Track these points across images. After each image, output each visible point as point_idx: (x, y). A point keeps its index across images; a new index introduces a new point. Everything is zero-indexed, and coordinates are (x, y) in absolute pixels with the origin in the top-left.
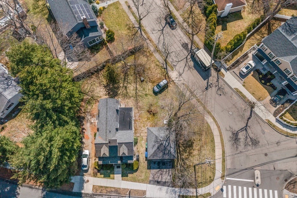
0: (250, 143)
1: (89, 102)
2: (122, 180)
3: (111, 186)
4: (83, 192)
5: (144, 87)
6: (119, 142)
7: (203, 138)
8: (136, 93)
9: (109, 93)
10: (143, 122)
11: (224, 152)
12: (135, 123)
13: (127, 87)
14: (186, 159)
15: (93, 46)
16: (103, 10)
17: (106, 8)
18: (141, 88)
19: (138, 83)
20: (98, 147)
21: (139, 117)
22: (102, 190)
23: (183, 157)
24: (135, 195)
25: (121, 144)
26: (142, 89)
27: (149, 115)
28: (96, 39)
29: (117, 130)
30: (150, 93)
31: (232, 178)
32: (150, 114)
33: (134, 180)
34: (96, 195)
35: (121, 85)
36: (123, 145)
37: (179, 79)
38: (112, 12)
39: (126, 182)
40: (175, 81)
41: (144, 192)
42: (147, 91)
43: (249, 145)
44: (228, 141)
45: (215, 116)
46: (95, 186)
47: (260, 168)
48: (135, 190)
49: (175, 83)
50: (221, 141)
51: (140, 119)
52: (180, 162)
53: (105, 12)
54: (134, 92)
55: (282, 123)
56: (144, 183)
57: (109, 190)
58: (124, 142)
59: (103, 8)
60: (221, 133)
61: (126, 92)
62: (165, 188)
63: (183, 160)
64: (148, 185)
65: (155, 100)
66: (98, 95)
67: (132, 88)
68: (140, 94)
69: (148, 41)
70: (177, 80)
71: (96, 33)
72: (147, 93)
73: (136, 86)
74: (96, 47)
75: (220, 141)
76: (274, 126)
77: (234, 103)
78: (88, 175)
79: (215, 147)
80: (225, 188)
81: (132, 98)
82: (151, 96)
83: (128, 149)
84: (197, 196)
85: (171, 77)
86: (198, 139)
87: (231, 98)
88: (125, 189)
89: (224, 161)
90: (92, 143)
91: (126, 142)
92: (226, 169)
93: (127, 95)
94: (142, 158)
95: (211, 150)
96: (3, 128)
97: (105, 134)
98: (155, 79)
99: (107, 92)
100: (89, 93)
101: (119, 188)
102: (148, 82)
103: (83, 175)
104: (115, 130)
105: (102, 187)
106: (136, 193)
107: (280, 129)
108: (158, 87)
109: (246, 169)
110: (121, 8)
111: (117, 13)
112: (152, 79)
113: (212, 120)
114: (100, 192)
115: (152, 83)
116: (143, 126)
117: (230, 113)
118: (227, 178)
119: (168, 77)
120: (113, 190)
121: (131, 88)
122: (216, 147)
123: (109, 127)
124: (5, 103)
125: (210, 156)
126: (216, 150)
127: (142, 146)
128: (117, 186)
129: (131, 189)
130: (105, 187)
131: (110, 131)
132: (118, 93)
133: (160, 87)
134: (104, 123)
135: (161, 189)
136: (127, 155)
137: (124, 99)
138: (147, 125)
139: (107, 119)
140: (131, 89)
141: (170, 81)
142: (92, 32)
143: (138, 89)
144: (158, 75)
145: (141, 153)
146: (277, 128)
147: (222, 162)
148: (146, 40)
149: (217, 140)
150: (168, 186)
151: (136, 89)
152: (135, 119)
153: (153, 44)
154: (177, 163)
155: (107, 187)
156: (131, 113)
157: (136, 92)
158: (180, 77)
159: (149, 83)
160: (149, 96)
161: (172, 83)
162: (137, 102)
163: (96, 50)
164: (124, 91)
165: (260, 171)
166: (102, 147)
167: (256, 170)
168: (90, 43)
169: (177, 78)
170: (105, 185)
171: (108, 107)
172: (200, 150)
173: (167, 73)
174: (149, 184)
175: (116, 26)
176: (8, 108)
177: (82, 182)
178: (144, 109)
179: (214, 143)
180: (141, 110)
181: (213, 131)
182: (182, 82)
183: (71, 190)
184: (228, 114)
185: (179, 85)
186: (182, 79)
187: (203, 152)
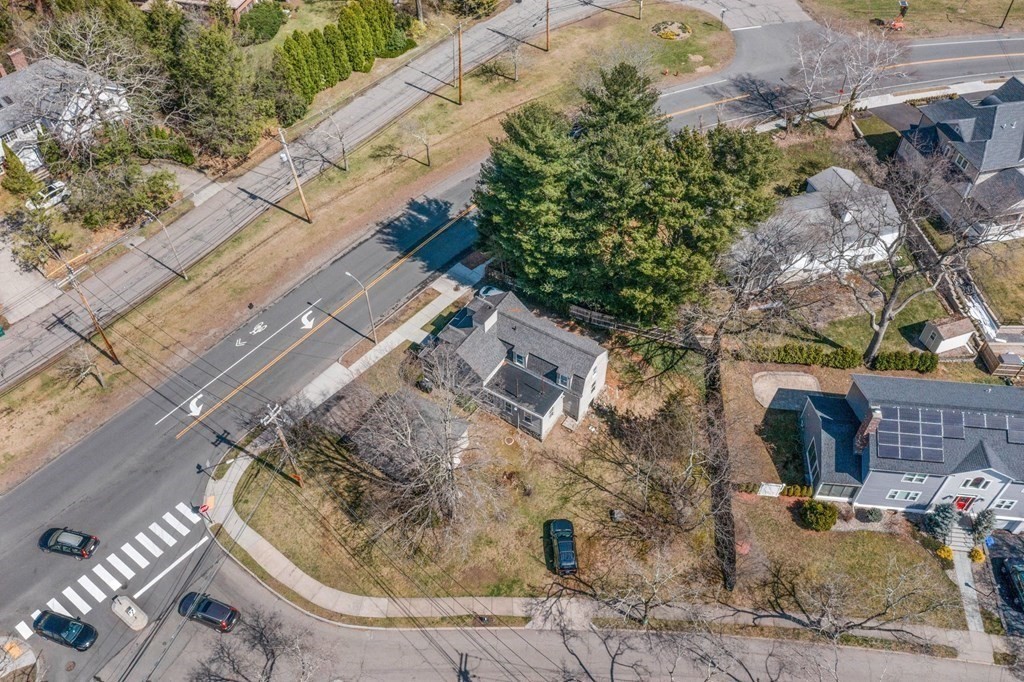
0: (214, 667)
1: (634, 371)
2: (406, 340)
3: (414, 317)
4: (445, 276)
5: (592, 508)
7: (342, 554)
8: (586, 477)
9: (628, 420)
10: (497, 444)
11: (264, 576)
13: (619, 469)
14: (333, 479)
16: (937, 556)
17: (943, 569)
18: (594, 501)
19: (613, 500)
21: (516, 443)
22: (420, 302)
23: (342, 476)
24: (359, 346)
25: (468, 334)
26: (589, 499)
27: (506, 469)
29: (511, 354)
30: (565, 511)
31: (193, 553)
33: (387, 359)
34: (419, 291)
35: (633, 458)
36: (465, 335)
37: (551, 617)
39: (398, 345)
40: (554, 600)
41: (347, 363)
42: (574, 509)
43: (213, 661)
44: (277, 610)
45: (368, 634)
46: (438, 296)
47: (141, 640)
48: (366, 351)
49: (548, 597)
50: (294, 593)
51: (509, 440)
52: (340, 463)
53: (925, 559)
54: (593, 476)
57: (410, 312)
59: (946, 559)
60: (313, 611)
61: (607, 456)
62: (318, 401)
63: (336, 470)
65: (534, 512)
66: (638, 396)
67: (608, 477)
68: (579, 487)
69: (747, 619)
70: (554, 610)
71: (833, 461)
72: (569, 505)
73: (606, 490)
75: (297, 590)
78: (466, 293)
79: (296, 565)
80: (195, 518)
81: (578, 460)
82: (554, 510)
84: (241, 449)
85: (573, 600)
86: (349, 539)
88: (385, 337)
89: (249, 563)
92: (227, 555)
93: (596, 456)
95: (298, 550)
97: (516, 317)
98: (597, 551)
99: (636, 418)
100: (657, 383)
101: (396, 328)
102: (602, 526)
103: (474, 287)
105: (426, 304)
106: (359, 351)
110: (931, 618)
112: (603, 542)
113: (364, 613)
114: (417, 298)
115: (590, 535)
118: (206, 539)
119: (580, 592)
120: (403, 318)
121: (612, 478)
122: (292, 566)
123: (526, 332)
128: (404, 327)
129: (376, 345)
131: (515, 329)
132: (615, 438)
134: (541, 329)
135: (324, 395)
137: (589, 441)
138: (482, 450)
140: (607, 475)
141: (565, 588)
142: (836, 450)
143: (597, 491)
144: (606, 570)
147: (246, 554)
148: (751, 617)
149: (305, 584)
150: (314, 411)
151: (598, 486)
152: (517, 435)
153: (725, 625)
154: (344, 457)
155: (417, 312)
157: (591, 481)
158: (558, 628)
159: (597, 528)
160: (556, 503)
161: (555, 590)
162: (561, 465)
163: (787, 463)
164: (612, 455)
165: (135, 632)
167: (149, 624)
169: (561, 613)
170: (423, 310)
172: (323, 522)
173: (594, 596)
177: (463, 281)
178: (529, 468)
179: (305, 571)
180: (531, 459)
181: (335, 592)
182: (538, 621)
183: (464, 261)
184: (340, 675)
185: (534, 601)
186: (548, 626)
187: (310, 527)
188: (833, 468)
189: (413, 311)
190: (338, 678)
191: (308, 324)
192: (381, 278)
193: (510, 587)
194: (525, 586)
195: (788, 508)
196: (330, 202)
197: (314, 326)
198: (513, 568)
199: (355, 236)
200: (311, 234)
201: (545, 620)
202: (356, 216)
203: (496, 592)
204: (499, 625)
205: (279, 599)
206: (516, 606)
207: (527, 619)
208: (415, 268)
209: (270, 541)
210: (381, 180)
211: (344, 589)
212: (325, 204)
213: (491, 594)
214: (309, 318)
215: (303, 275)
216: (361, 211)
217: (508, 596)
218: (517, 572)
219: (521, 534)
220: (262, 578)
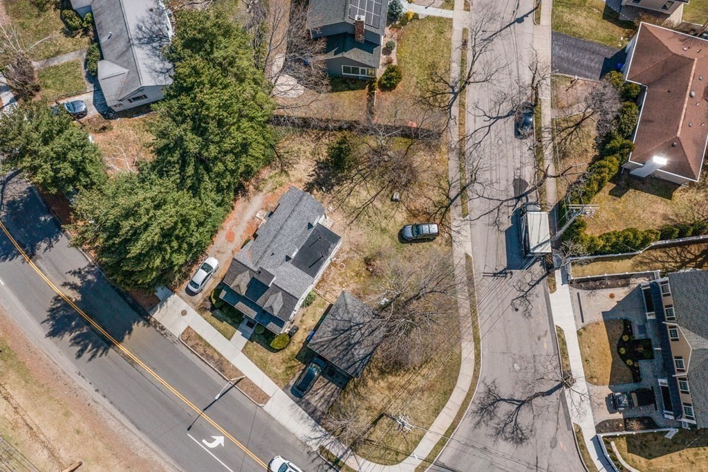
2: (242, 351)
3: (216, 348)
6: (275, 283)
10: (344, 275)
11: (453, 427)
12: (329, 267)
15: (348, 78)
16: (411, 20)
17: (418, 19)
20: (236, 266)
21: (344, 262)
22: (197, 344)
24: (246, 392)
25: (277, 289)
27: (364, 269)
28: (360, 68)
29: (288, 258)
30: (392, 231)
32: (367, 269)
33: (262, 365)
36: (280, 294)
38: (425, 32)
39: (246, 358)
41: (265, 398)
42: (391, 225)
45: (484, 352)
46: (191, 329)
48: (253, 384)
50: (463, 404)
51: (342, 266)
53: (413, 27)
55: (603, 453)
56: (274, 382)
57: (209, 352)
58: (285, 289)
59: (413, 16)
60: (474, 390)
64: (280, 390)
65: (394, 251)
72: (388, 227)
74: (353, 84)
75: (460, 403)
76: (583, 447)
77: (537, 353)
78: (191, 304)
82: (392, 238)
83: (283, 306)
87: (539, 340)
88: (237, 370)
89: (442, 443)
90: (233, 252)
91: (288, 291)
92: (437, 460)
94: (300, 337)
95: (433, 408)
96: (104, 128)
97: (260, 253)
101: (228, 361)
104: (284, 257)
105: (200, 338)
106: (251, 389)
107: (591, 460)
108: (415, 229)
110: (447, 35)
111: (432, 42)
112: (413, 208)
113: (472, 356)
114: (192, 346)
115: (408, 216)
116: (340, 283)
117: (516, 365)
120: (216, 357)
122: (445, 410)
123: (276, 245)
124: (132, 87)
125: (422, 418)
126: (441, 414)
127: (314, 317)
128: (226, 355)
129: (246, 377)
130: (205, 342)
131: (273, 254)
133: (418, 232)
134: (273, 233)
136: (275, 314)
138: (348, 286)
139: (281, 228)
145: (304, 327)
146: (586, 454)
147: (438, 443)
149: (457, 398)
152: (335, 261)
155: (209, 346)
156: (332, 246)
160: (387, 236)
166: (241, 272)
168: (346, 70)
170: (208, 341)
171: (298, 209)
174: (283, 390)
175: (416, 65)
176: (134, 99)
177: (174, 308)
178: (362, 254)
179: (446, 400)
180: (355, 252)
181: (460, 377)
182: (467, 249)
183: (147, 309)
184: (511, 365)
187: (416, 402)
189: (208, 349)
190: (513, 367)
191: (219, 440)
192: (165, 383)
193: (448, 266)
196: (49, 449)
197: (222, 434)
200: (97, 459)
202: (76, 417)
203: (452, 274)
204: (472, 272)
206: (459, 263)
207: (467, 256)
209: (427, 429)
211: (458, 372)
212: (53, 454)
213: (453, 277)
214: (211, 441)
215: (156, 457)
216: (67, 414)
217: (453, 267)
219: (410, 259)
220: (454, 429)
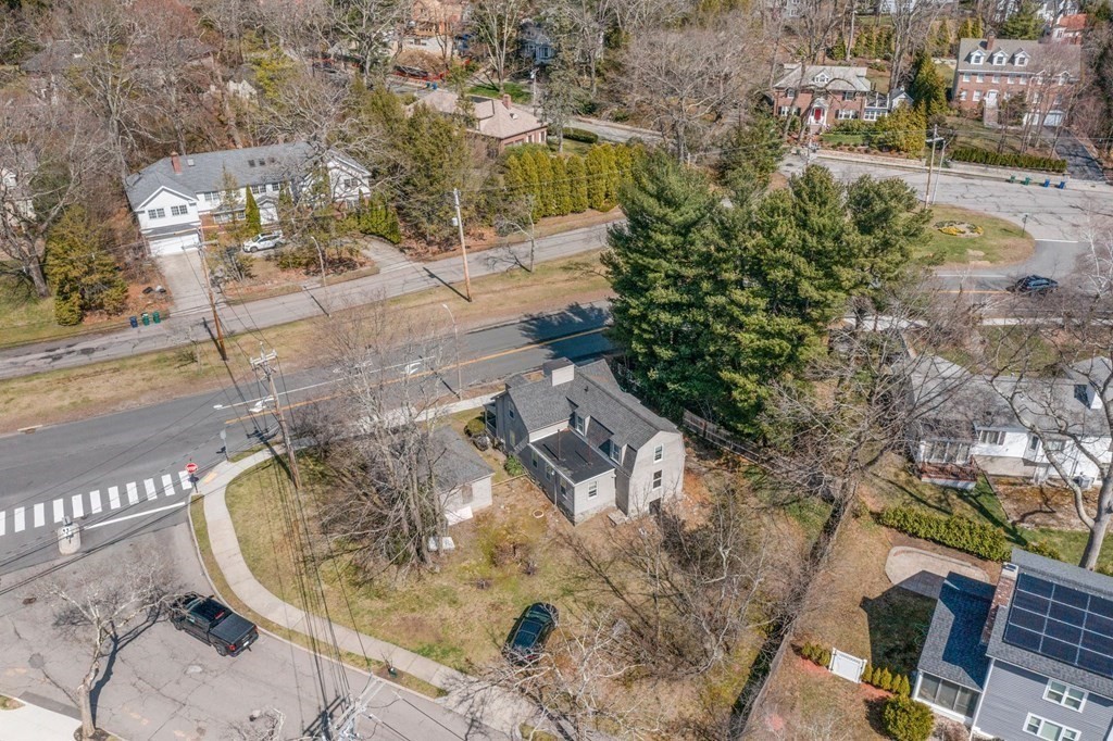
8: (606, 578)
11: (206, 551)
13: (652, 582)
19: (626, 611)
26: (597, 600)
30: (560, 600)
31: (159, 512)
33: (461, 415)
34: (535, 371)
37: (470, 702)
40: (485, 685)
42: (572, 604)
49: (481, 680)
50: (221, 574)
51: (538, 513)
54: (616, 580)
65: (524, 592)
67: (634, 586)
68: (591, 585)
70: (478, 695)
72: (569, 598)
73: (623, 599)
77: (181, 713)
79: (242, 550)
80: (187, 485)
81: (606, 557)
82: (550, 596)
84: (269, 447)
88: (473, 397)
89: (202, 534)
92: (188, 521)
95: (253, 539)
109: (112, 543)
117: (199, 669)
118: (183, 503)
121: (637, 588)
126: (237, 543)
129: (459, 402)
131: (587, 391)
132: (666, 551)
137: (630, 543)
140: (634, 583)
143: (612, 595)
147: (205, 527)
149: (236, 570)
151: (615, 590)
157: (609, 583)
158: (470, 717)
160: (555, 591)
162: (582, 557)
165: (60, 554)
167: (76, 552)
173: (537, 700)
178: (545, 548)
179: (246, 558)
180: (553, 540)
181: (260, 587)
182: (454, 698)
184: (205, 663)
185: (461, 677)
186: (462, 710)
188: (941, 654)
190: (200, 665)
191: (409, 371)
192: (504, 354)
193: (445, 653)
194: (463, 659)
195: (866, 701)
196: (499, 291)
197: (413, 374)
198: (463, 636)
199: (503, 319)
200: (465, 310)
201: (461, 702)
202: (515, 305)
203: (426, 652)
204: (407, 685)
205: (204, 574)
206: (437, 673)
207: (442, 692)
208: (542, 354)
209: (234, 523)
210: (558, 285)
211: (269, 588)
212: (493, 292)
213: (418, 652)
214: (413, 368)
216: (524, 302)
217: (437, 661)
218: (463, 642)
219: (495, 607)
220: (202, 551)
